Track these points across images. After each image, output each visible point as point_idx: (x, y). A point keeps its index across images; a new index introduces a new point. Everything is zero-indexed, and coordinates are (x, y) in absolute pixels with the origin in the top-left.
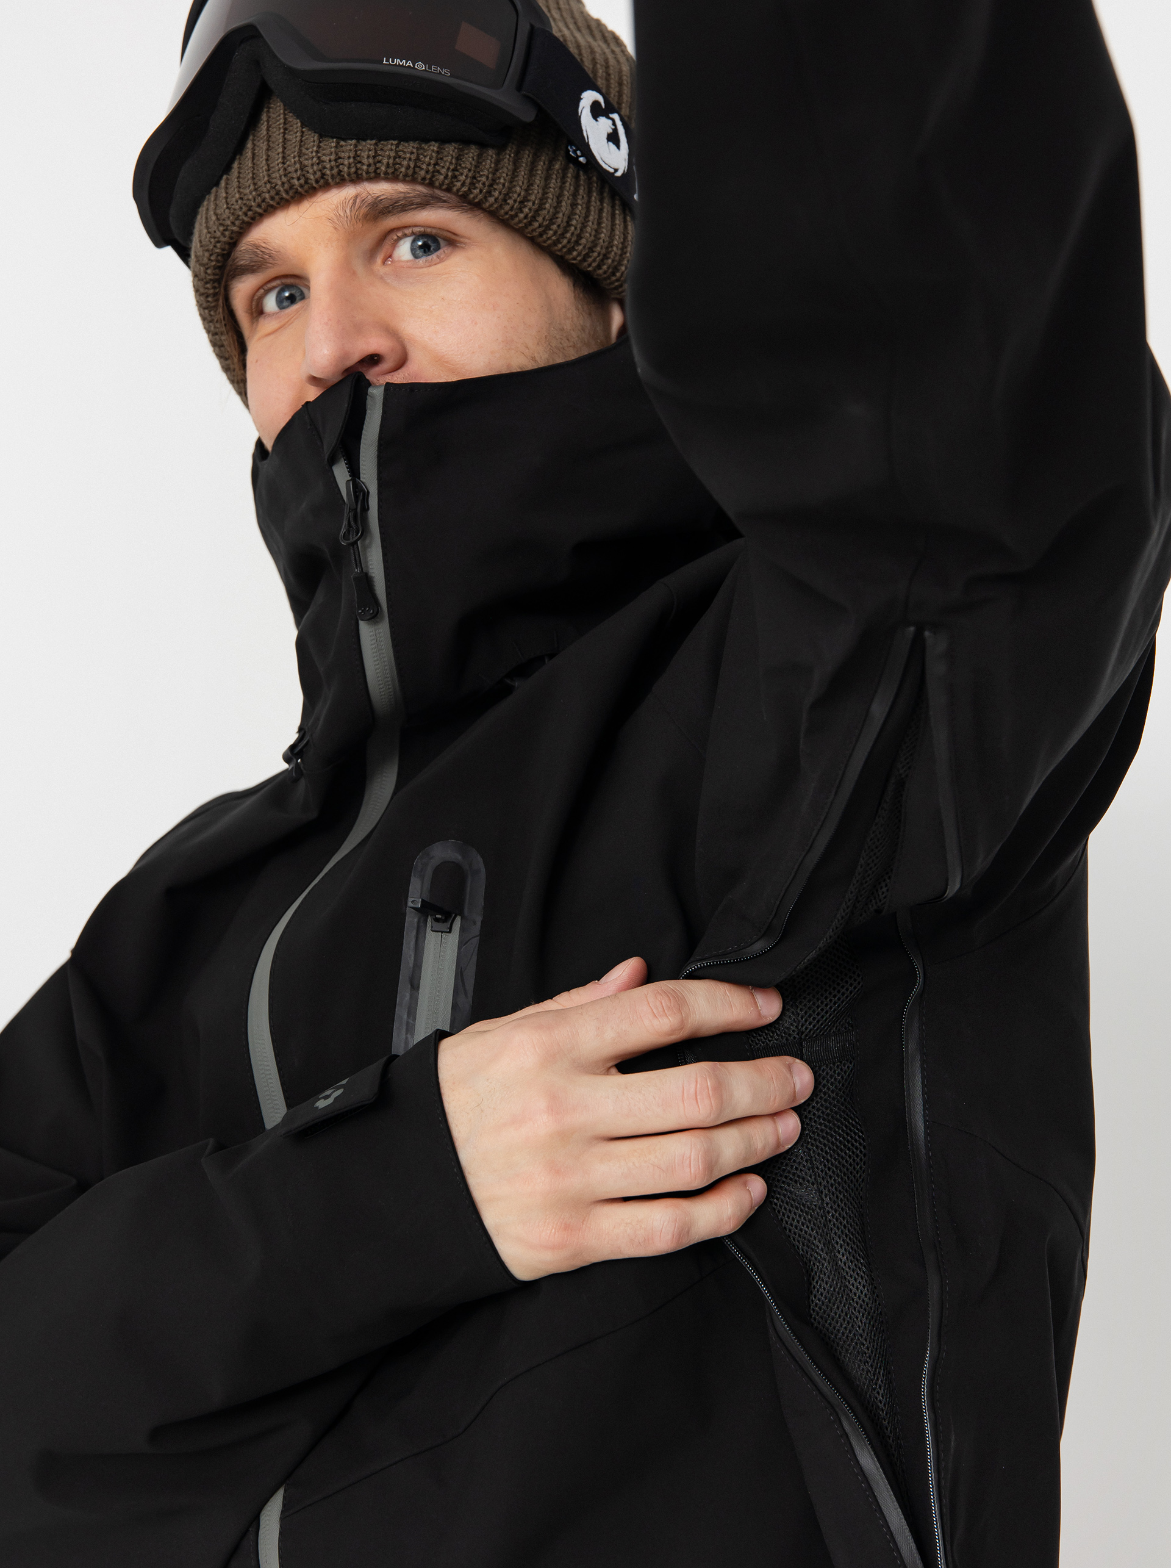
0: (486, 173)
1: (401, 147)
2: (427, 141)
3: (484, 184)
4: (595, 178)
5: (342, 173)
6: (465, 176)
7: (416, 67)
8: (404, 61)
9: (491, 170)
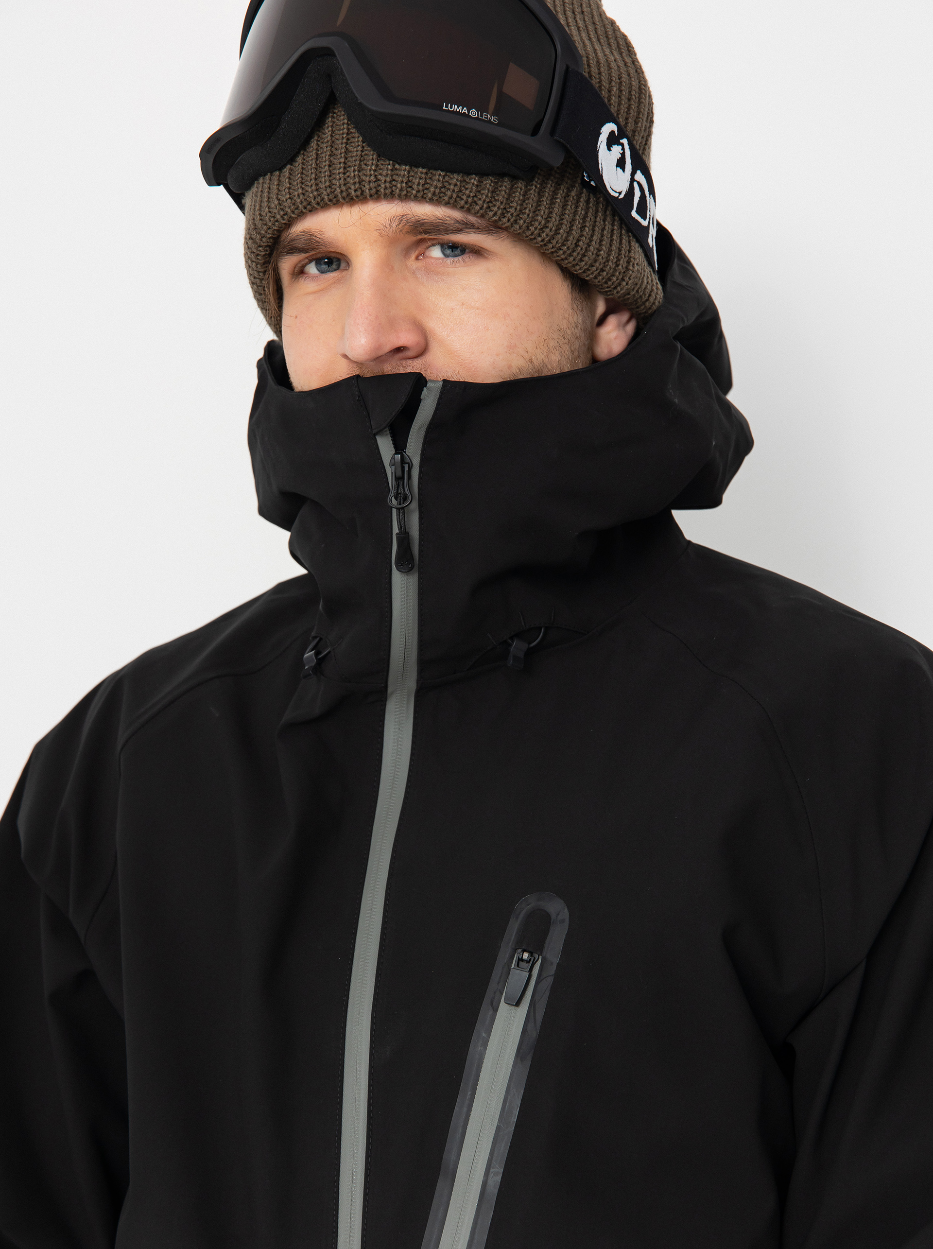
0: (514, 204)
1: (447, 178)
2: (468, 174)
3: (512, 215)
4: (601, 199)
5: (394, 193)
6: (498, 208)
7: (470, 114)
8: (461, 107)
9: (519, 202)
